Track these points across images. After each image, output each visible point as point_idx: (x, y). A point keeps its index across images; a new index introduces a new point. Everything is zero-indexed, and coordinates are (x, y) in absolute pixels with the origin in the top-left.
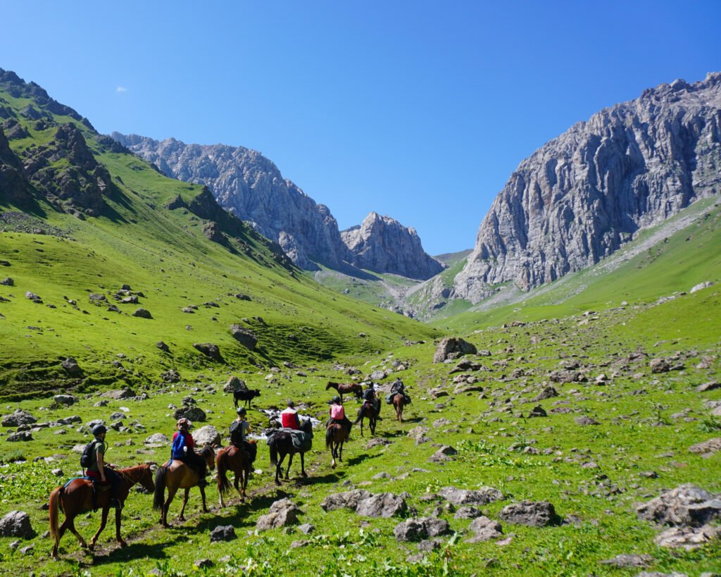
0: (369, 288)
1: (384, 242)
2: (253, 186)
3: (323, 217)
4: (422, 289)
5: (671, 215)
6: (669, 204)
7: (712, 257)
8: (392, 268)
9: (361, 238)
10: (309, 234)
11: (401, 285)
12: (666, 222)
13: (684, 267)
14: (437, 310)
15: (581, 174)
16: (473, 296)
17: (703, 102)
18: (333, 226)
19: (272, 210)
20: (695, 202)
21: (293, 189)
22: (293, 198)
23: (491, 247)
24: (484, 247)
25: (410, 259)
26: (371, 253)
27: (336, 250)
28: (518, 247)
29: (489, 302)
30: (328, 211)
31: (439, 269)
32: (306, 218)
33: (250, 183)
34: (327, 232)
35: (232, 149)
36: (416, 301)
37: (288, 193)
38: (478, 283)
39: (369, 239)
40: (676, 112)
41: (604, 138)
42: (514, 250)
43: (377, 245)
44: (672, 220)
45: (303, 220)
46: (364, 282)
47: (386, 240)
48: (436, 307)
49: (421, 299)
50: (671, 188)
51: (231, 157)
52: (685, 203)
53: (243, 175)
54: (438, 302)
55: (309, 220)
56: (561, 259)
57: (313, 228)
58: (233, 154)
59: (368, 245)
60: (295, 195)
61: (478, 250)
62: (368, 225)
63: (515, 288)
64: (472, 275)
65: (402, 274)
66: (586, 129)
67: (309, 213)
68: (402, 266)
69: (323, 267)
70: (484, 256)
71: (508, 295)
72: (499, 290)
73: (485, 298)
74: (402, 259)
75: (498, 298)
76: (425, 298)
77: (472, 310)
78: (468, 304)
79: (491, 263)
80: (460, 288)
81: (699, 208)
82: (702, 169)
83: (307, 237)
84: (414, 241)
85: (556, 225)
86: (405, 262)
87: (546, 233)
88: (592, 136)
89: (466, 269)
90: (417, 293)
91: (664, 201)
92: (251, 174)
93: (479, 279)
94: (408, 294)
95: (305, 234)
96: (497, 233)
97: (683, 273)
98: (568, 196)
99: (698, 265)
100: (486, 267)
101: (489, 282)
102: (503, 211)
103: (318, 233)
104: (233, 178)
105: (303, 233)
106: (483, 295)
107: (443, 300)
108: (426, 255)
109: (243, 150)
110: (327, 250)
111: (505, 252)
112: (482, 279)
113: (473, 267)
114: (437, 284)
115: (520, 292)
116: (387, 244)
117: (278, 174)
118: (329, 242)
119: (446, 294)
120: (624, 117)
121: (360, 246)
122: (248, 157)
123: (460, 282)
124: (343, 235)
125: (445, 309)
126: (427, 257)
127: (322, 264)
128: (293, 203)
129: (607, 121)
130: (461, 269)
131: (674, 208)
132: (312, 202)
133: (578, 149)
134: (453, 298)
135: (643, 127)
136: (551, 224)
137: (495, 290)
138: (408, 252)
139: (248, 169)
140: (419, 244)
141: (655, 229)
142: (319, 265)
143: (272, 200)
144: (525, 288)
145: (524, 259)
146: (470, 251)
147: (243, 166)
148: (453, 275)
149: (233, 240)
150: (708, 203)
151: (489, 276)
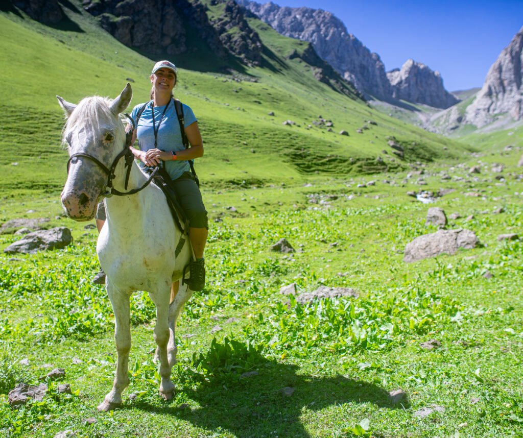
0: (405, 114)
1: (417, 81)
2: (328, 38)
3: (375, 61)
4: (442, 116)
8: (422, 100)
9: (401, 78)
10: (365, 74)
11: (427, 112)
14: (452, 131)
16: (479, 122)
18: (382, 69)
21: (356, 41)
22: (355, 48)
23: (495, 88)
24: (490, 88)
25: (434, 94)
26: (407, 89)
27: (383, 86)
28: (515, 88)
29: (490, 127)
30: (378, 58)
31: (456, 102)
32: (363, 63)
33: (326, 36)
34: (377, 73)
35: (313, 11)
36: (438, 124)
37: (351, 44)
38: (483, 113)
39: (406, 79)
42: (511, 90)
43: (412, 83)
45: (361, 64)
46: (402, 109)
47: (419, 80)
48: (453, 129)
49: (441, 123)
51: (312, 17)
53: (321, 30)
54: (453, 125)
55: (366, 64)
57: (368, 70)
58: (314, 14)
59: (406, 83)
60: (356, 46)
61: (485, 89)
62: (407, 69)
63: (509, 118)
64: (479, 107)
65: (428, 104)
67: (366, 59)
68: (428, 99)
69: (375, 99)
70: (489, 94)
71: (504, 123)
72: (497, 119)
73: (487, 124)
74: (429, 94)
75: (496, 124)
76: (445, 122)
77: (477, 132)
78: (474, 128)
79: (494, 99)
80: (470, 116)
83: (363, 76)
84: (438, 81)
86: (431, 96)
89: (475, 102)
90: (439, 118)
92: (327, 29)
93: (484, 110)
94: (432, 119)
95: (362, 74)
96: (500, 78)
100: (490, 102)
101: (491, 112)
102: (507, 61)
103: (371, 74)
104: (314, 32)
106: (486, 122)
107: (457, 124)
108: (446, 91)
109: (321, 12)
110: (377, 86)
111: (504, 91)
112: (486, 111)
113: (480, 101)
114: (454, 112)
115: (513, 120)
116: (419, 83)
117: (345, 30)
118: (378, 80)
119: (460, 120)
121: (400, 83)
122: (324, 17)
123: (470, 112)
124: (388, 75)
125: (458, 131)
126: (447, 94)
127: (374, 96)
128: (355, 52)
130: (471, 103)
132: (368, 51)
134: (464, 123)
137: (495, 118)
138: (433, 89)
139: (324, 26)
140: (442, 83)
142: (372, 96)
143: (340, 49)
144: (516, 118)
145: (518, 97)
146: (479, 89)
147: (321, 23)
148: (465, 106)
149: (332, 81)
151: (492, 108)
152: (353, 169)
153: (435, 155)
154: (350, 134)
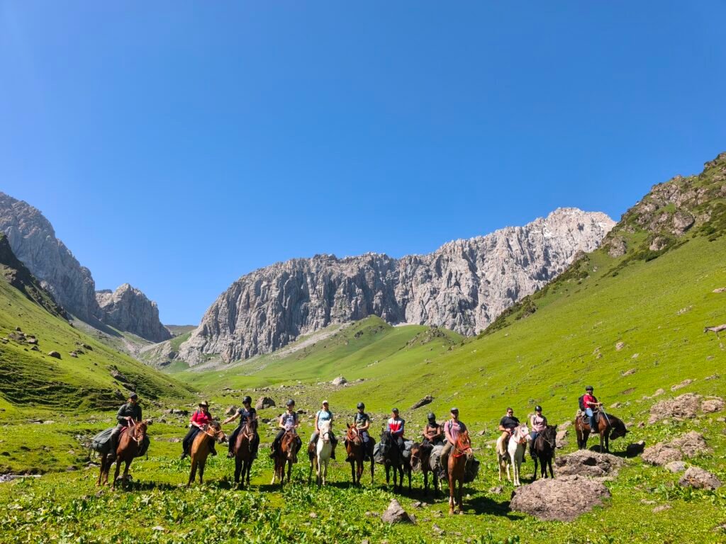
0: (111, 341)
1: (130, 307)
2: (26, 237)
3: (84, 277)
4: (154, 349)
5: (318, 330)
6: (317, 323)
7: (335, 360)
8: (132, 328)
9: (112, 300)
10: (68, 288)
11: (137, 343)
12: (314, 334)
13: (322, 363)
14: (163, 366)
15: (275, 294)
16: (191, 361)
17: (342, 270)
18: (91, 286)
19: (38, 261)
20: (330, 325)
21: (63, 248)
22: (61, 256)
23: (210, 328)
24: (205, 327)
25: (147, 325)
26: (118, 314)
27: (89, 306)
28: (228, 332)
29: (202, 367)
30: (89, 274)
31: (168, 337)
32: (69, 275)
33: (24, 234)
34: (85, 290)
35: (13, 200)
36: (148, 357)
37: (58, 251)
38: (196, 352)
39: (118, 303)
40: (329, 271)
41: (291, 276)
42: (225, 333)
43: (124, 308)
44: (318, 333)
45: (65, 276)
46: (108, 335)
47: (132, 307)
48: (163, 364)
49: (152, 356)
50: (320, 314)
51: (10, 206)
52: (325, 325)
53: (19, 225)
54: (164, 361)
55: (71, 277)
56: (254, 345)
57: (73, 284)
58: (13, 205)
59: (116, 307)
60: (63, 254)
61: (201, 328)
62: (121, 292)
63: (221, 360)
64: (193, 345)
65: (140, 335)
66: (283, 267)
67: (72, 272)
68: (140, 329)
69: (75, 318)
70: (204, 334)
71: (216, 364)
72: (210, 359)
73: (199, 363)
74: (141, 323)
75: (209, 364)
76: (155, 357)
77: (189, 370)
78: (186, 365)
79: (208, 339)
80: (183, 353)
81: (332, 330)
82: (336, 307)
83: (65, 291)
84: (154, 311)
85: (255, 322)
86: (144, 326)
87: (248, 326)
88: (286, 273)
89: (190, 340)
90: (149, 351)
91: (315, 321)
92: (27, 227)
93: (197, 349)
94: (142, 351)
95: (65, 288)
96: (216, 319)
97: (321, 367)
98: (265, 306)
99: (328, 363)
100: (204, 341)
101: (204, 352)
102: (223, 305)
103: (76, 289)
104: (8, 224)
105: (62, 286)
106: (198, 361)
107: (169, 360)
108: (160, 324)
109: (23, 204)
110: (81, 304)
111: (219, 333)
112: (200, 350)
113: (195, 340)
114: (166, 347)
115: (224, 362)
116: (132, 310)
117: (52, 233)
118: (84, 298)
119: (172, 356)
120: (304, 267)
121: (110, 306)
122: (27, 211)
123: (183, 349)
124: (98, 294)
125: (169, 367)
126: (161, 325)
127: (74, 315)
128: (60, 260)
129: (294, 266)
130: (186, 340)
131: (319, 326)
132: (77, 263)
133: (276, 278)
134: (176, 360)
135: (312, 275)
136: (251, 321)
137: (207, 358)
138: (147, 319)
139: (25, 221)
140: (157, 315)
141: (308, 337)
142: (72, 315)
143: (41, 252)
144: (227, 361)
145: (230, 341)
146: (196, 327)
147: (21, 217)
148: (179, 343)
149: (27, 288)
150: (336, 327)
151: (205, 348)
152: (84, 402)
153: (160, 391)
154: (62, 357)
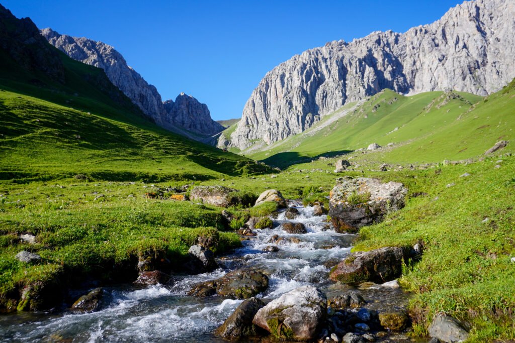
1: (188, 112)
5: (337, 109)
6: (336, 104)
8: (194, 127)
9: (175, 108)
10: (144, 103)
12: (335, 112)
15: (297, 82)
16: (241, 146)
17: (352, 53)
19: (121, 85)
20: (348, 102)
21: (133, 72)
22: (134, 79)
23: (251, 119)
24: (247, 119)
25: (203, 122)
27: (160, 114)
28: (265, 120)
29: (250, 149)
30: (155, 89)
31: (222, 129)
32: (142, 93)
34: (155, 102)
35: (94, 43)
37: (131, 76)
38: (243, 139)
40: (341, 56)
41: (308, 66)
42: (262, 122)
43: (185, 113)
44: (338, 111)
45: (141, 94)
47: (190, 110)
50: (337, 95)
51: (93, 48)
52: (344, 102)
55: (144, 94)
56: (287, 128)
57: (147, 99)
60: (135, 78)
61: (243, 120)
63: (263, 143)
64: (241, 134)
66: (300, 59)
70: (247, 123)
71: (260, 146)
72: (255, 143)
73: (247, 147)
74: (199, 122)
75: (255, 147)
79: (251, 127)
80: (234, 141)
81: (350, 107)
82: (351, 87)
83: (143, 105)
84: (206, 112)
85: (284, 110)
86: (201, 124)
87: (279, 113)
88: (304, 64)
89: (237, 130)
91: (334, 102)
92: (108, 60)
93: (244, 136)
96: (254, 111)
98: (291, 95)
100: (248, 130)
101: (249, 138)
102: (258, 99)
103: (150, 103)
104: (95, 61)
105: (140, 102)
106: (246, 145)
108: (212, 120)
109: (101, 44)
110: (155, 113)
111: (258, 122)
112: (246, 136)
113: (241, 130)
114: (221, 137)
116: (190, 113)
117: (124, 63)
118: (156, 109)
119: (226, 143)
120: (317, 55)
121: (174, 113)
122: (105, 49)
123: (234, 137)
126: (213, 122)
128: (134, 83)
129: (310, 57)
130: (234, 130)
131: (339, 106)
132: (146, 83)
133: (296, 69)
134: (230, 146)
135: (325, 60)
136: (282, 108)
137: (253, 142)
138: (202, 118)
139: (106, 57)
140: (209, 114)
141: (330, 116)
143: (121, 79)
145: (268, 126)
146: (240, 119)
147: (103, 54)
148: (230, 133)
150: (353, 104)
151: (249, 136)
